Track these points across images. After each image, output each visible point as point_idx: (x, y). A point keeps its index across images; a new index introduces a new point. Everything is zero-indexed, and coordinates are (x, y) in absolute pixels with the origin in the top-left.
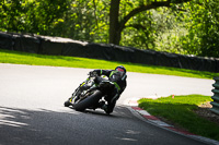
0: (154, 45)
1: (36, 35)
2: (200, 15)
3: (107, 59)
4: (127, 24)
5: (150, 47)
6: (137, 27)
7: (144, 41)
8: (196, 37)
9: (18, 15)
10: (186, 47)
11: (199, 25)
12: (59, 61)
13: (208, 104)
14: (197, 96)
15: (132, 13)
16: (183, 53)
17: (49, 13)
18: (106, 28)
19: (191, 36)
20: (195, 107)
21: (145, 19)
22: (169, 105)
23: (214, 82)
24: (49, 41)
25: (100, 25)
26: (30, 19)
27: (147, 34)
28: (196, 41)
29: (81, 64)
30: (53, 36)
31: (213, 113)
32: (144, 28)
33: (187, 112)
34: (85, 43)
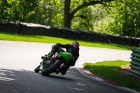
0: (92, 28)
1: (17, 22)
2: (122, 9)
3: (62, 37)
4: (75, 15)
5: (90, 30)
6: (82, 17)
7: (86, 26)
8: (119, 24)
9: (5, 9)
10: (113, 30)
11: (121, 16)
12: (32, 39)
13: (128, 66)
14: (121, 61)
15: (79, 8)
16: (111, 33)
17: (25, 7)
18: (62, 17)
19: (116, 23)
20: (119, 69)
21: (87, 11)
22: (103, 67)
23: (132, 52)
24: (26, 26)
25: (58, 15)
26: (14, 12)
27: (88, 21)
28: (119, 26)
29: (46, 40)
30: (28, 22)
31: (131, 72)
32: (86, 18)
33: (115, 72)
34: (48, 27)
